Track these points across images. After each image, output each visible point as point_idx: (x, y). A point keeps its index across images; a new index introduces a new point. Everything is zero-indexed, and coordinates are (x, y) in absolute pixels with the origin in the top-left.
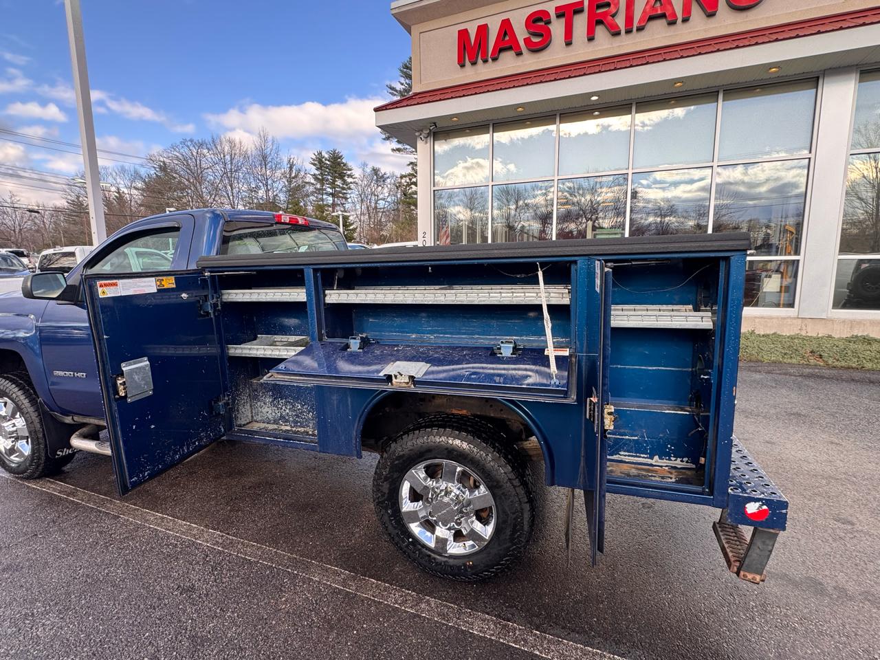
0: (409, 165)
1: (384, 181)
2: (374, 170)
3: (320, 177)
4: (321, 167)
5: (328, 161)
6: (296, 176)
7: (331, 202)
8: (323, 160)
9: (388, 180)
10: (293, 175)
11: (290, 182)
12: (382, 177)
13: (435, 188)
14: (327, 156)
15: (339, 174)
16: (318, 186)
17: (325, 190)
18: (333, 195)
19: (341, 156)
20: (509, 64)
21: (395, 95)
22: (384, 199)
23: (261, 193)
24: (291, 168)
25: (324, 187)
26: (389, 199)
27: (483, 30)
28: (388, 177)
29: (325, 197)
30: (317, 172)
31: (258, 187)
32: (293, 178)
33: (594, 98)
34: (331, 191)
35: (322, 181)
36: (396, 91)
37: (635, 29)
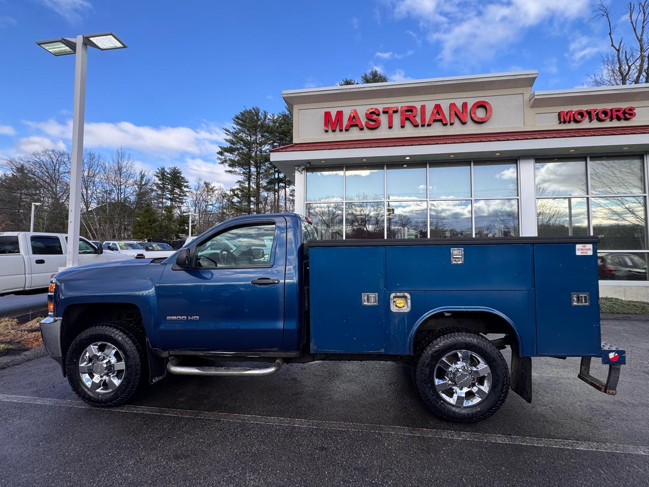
0: (237, 182)
1: (213, 192)
2: (205, 183)
3: (162, 186)
4: (164, 179)
5: (169, 175)
6: (146, 184)
7: (169, 205)
8: (166, 173)
9: (216, 192)
10: (143, 183)
11: (140, 188)
12: (212, 189)
13: (307, 202)
14: (168, 171)
15: (178, 185)
16: (160, 192)
17: (165, 195)
18: (171, 200)
19: (180, 172)
20: (355, 134)
21: (229, 135)
22: (212, 205)
23: (114, 195)
24: (142, 178)
25: (164, 194)
26: (216, 205)
27: (340, 114)
28: (216, 190)
29: (164, 201)
30: (159, 182)
31: (112, 191)
32: (143, 185)
33: (408, 158)
34: (170, 197)
35: (163, 189)
36: (230, 132)
37: (426, 125)
